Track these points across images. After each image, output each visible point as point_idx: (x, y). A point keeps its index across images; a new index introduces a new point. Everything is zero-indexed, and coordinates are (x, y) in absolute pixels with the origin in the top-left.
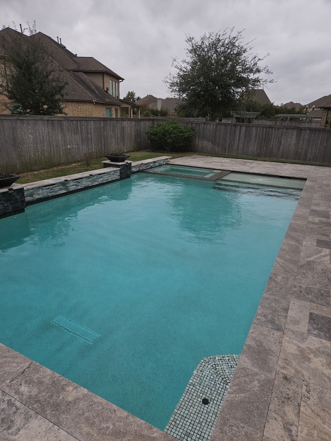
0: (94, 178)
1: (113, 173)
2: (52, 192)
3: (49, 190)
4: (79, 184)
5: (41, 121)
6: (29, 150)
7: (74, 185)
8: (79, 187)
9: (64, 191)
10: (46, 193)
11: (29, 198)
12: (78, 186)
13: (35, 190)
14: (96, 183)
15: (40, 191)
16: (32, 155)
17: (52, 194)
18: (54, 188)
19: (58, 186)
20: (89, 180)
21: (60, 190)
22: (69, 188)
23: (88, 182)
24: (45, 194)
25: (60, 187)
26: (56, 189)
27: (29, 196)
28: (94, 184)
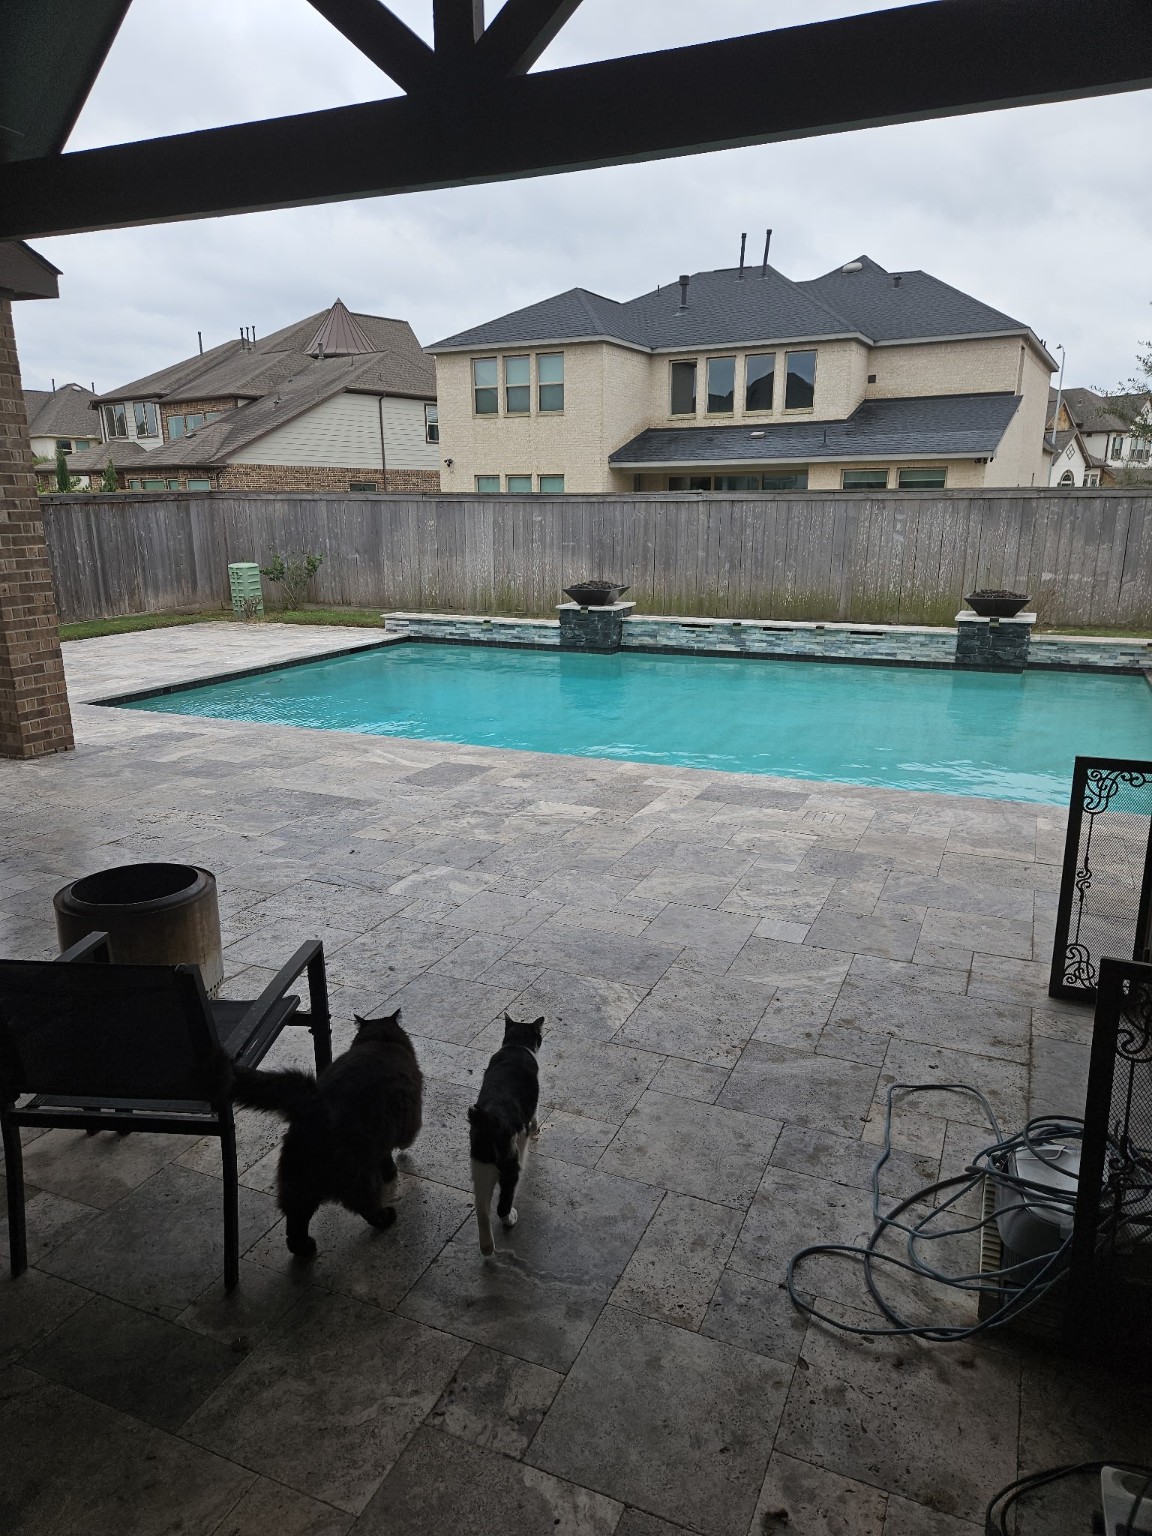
0: (834, 639)
1: (922, 639)
2: (700, 642)
3: (694, 635)
4: (778, 642)
5: (943, 502)
6: (883, 573)
7: (762, 641)
8: (779, 650)
9: (732, 648)
10: (686, 640)
11: (648, 639)
12: (779, 645)
13: (662, 627)
14: (842, 654)
15: (672, 633)
16: (891, 586)
17: (701, 645)
18: (707, 635)
19: (718, 633)
20: (814, 640)
21: (723, 642)
22: (747, 643)
23: (811, 643)
24: (684, 641)
25: (720, 636)
26: (713, 637)
27: (649, 636)
28: (833, 655)
